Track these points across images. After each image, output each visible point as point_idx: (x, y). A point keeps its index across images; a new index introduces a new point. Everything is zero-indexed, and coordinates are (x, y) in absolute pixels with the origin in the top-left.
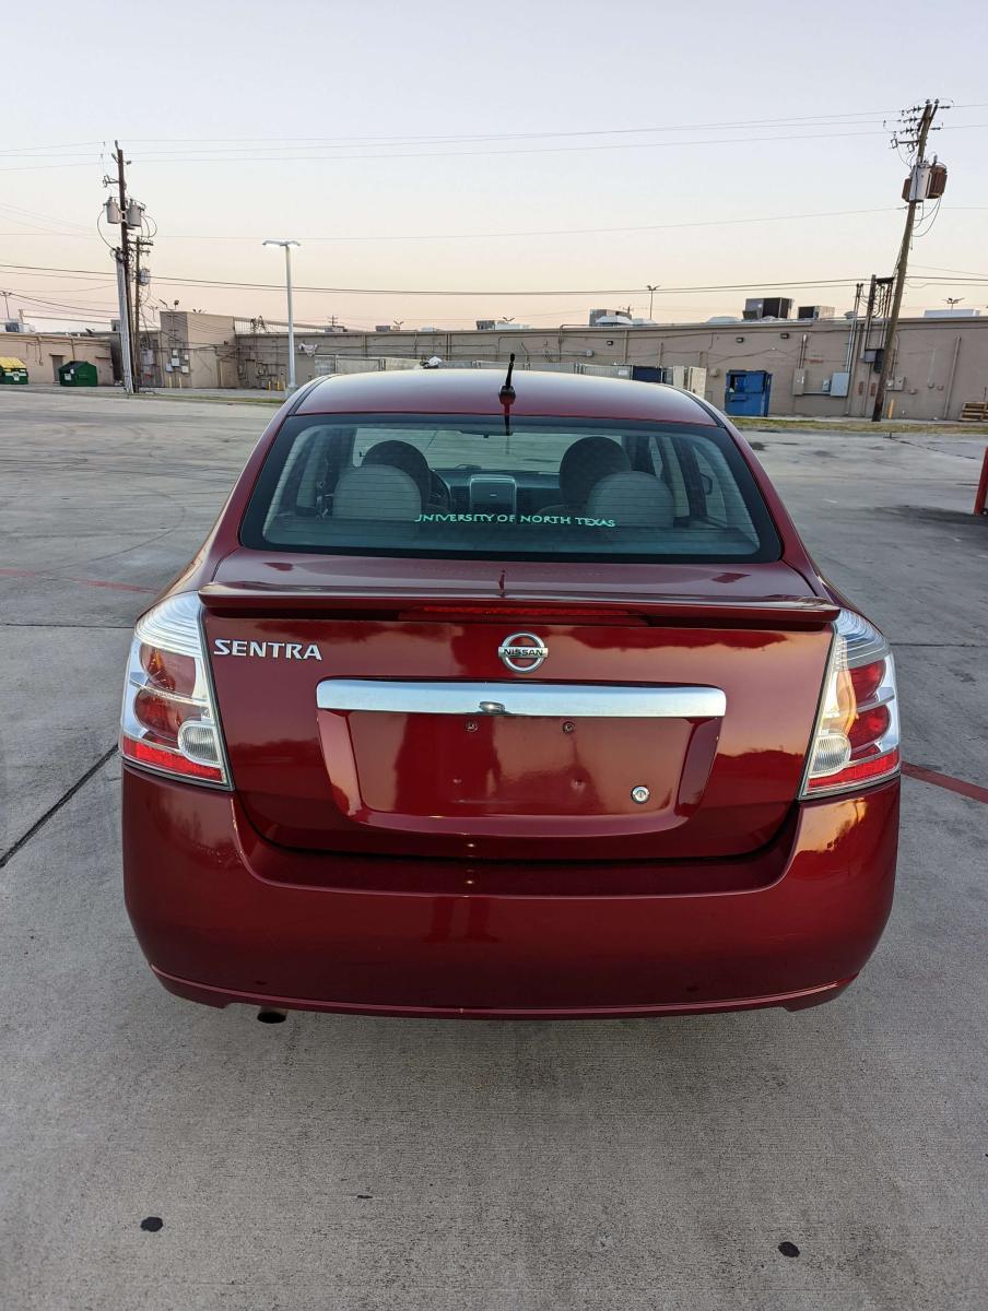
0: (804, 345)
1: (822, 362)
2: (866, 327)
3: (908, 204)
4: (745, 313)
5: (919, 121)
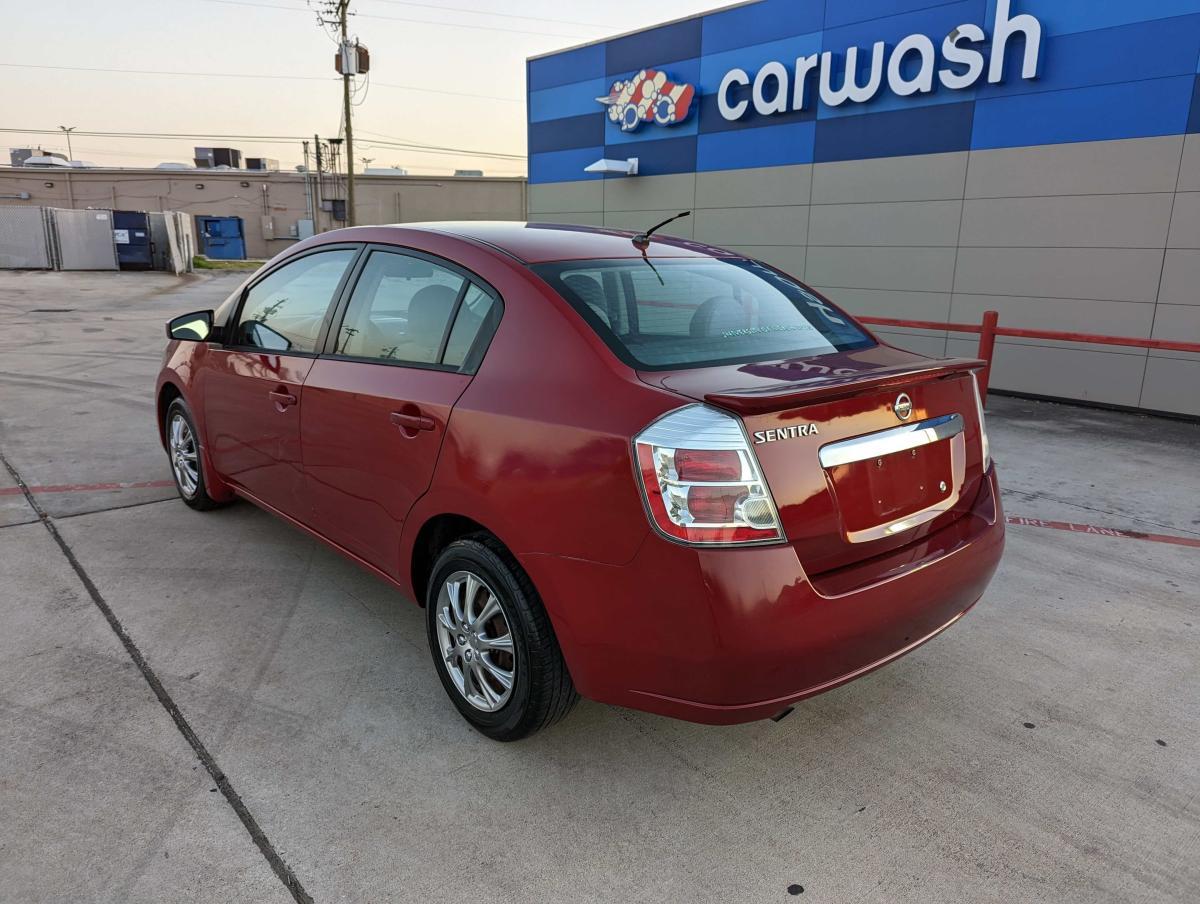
0: (265, 194)
1: (285, 209)
2: (319, 180)
3: (342, 76)
4: (196, 161)
5: (337, 5)
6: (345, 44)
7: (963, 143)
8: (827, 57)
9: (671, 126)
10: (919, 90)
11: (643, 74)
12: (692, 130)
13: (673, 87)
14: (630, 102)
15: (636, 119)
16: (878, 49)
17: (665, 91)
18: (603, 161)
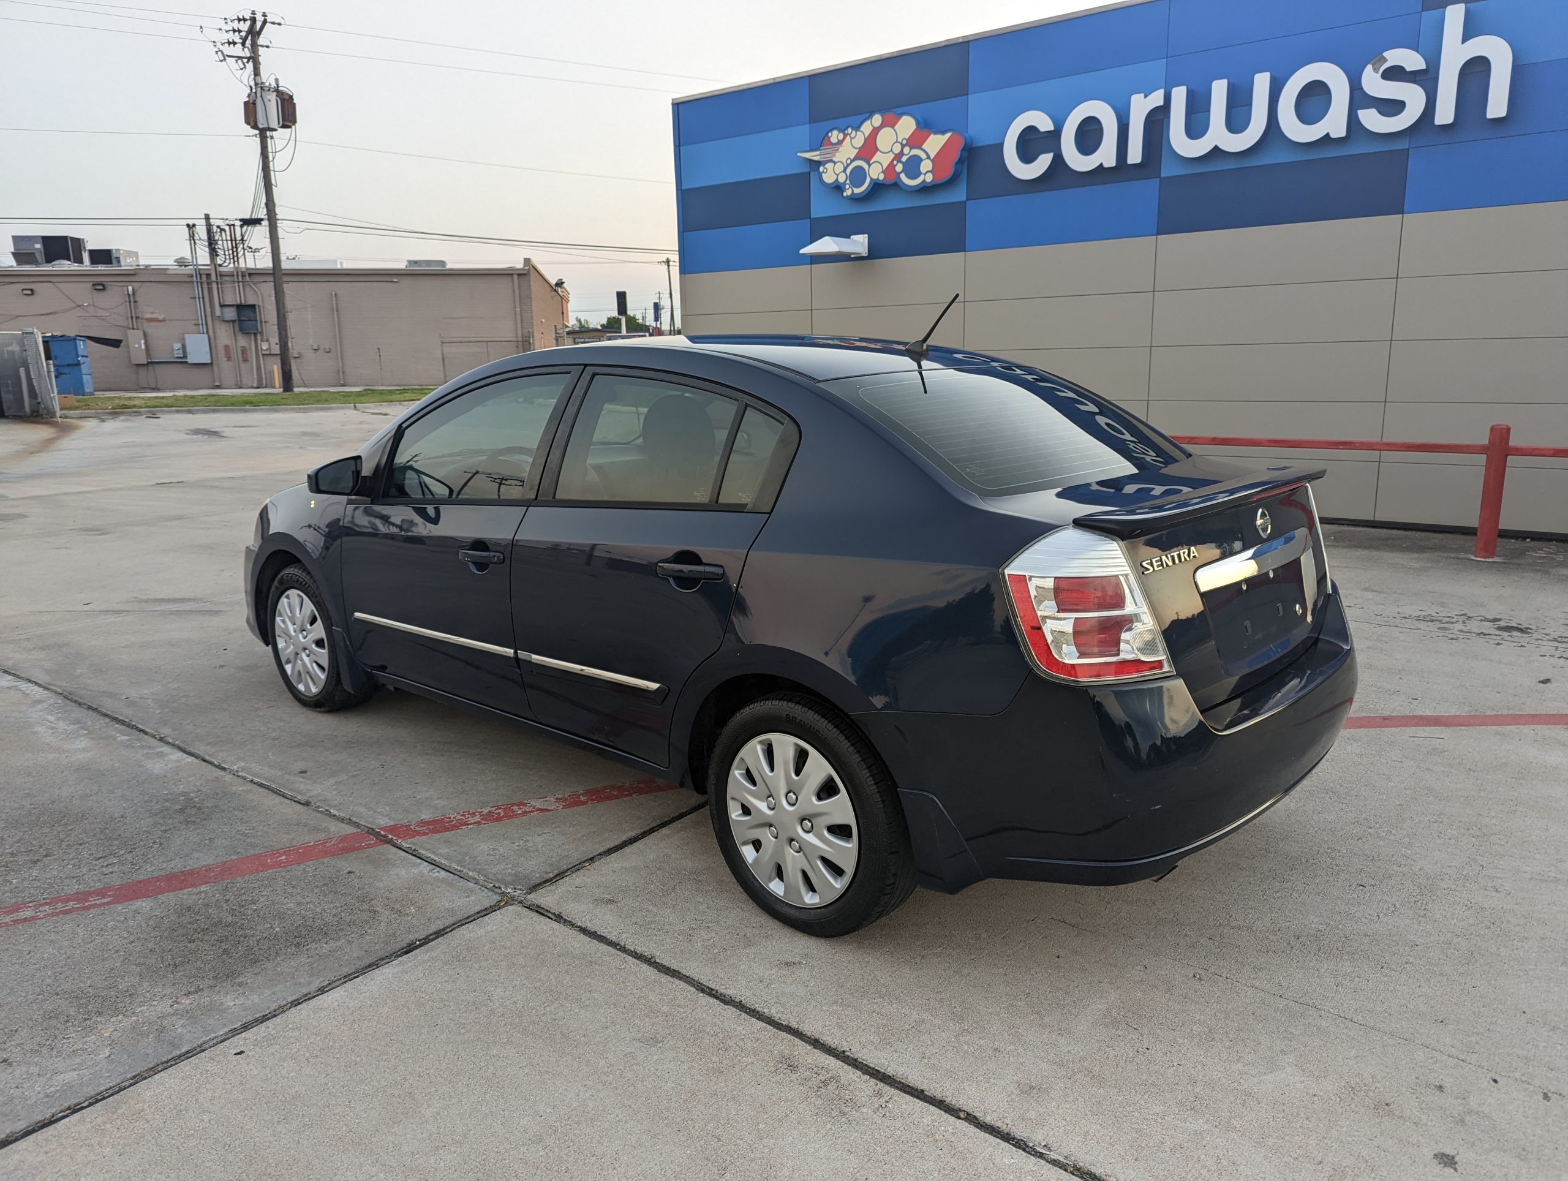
0: (132, 299)
1: (165, 320)
2: (213, 278)
3: (257, 132)
4: (15, 255)
5: (243, 34)
6: (260, 86)
7: (1393, 205)
8: (1179, 95)
9: (924, 189)
10: (1328, 134)
11: (877, 120)
12: (959, 194)
13: (930, 135)
14: (856, 158)
15: (868, 180)
16: (1262, 82)
17: (915, 141)
18: (827, 239)
